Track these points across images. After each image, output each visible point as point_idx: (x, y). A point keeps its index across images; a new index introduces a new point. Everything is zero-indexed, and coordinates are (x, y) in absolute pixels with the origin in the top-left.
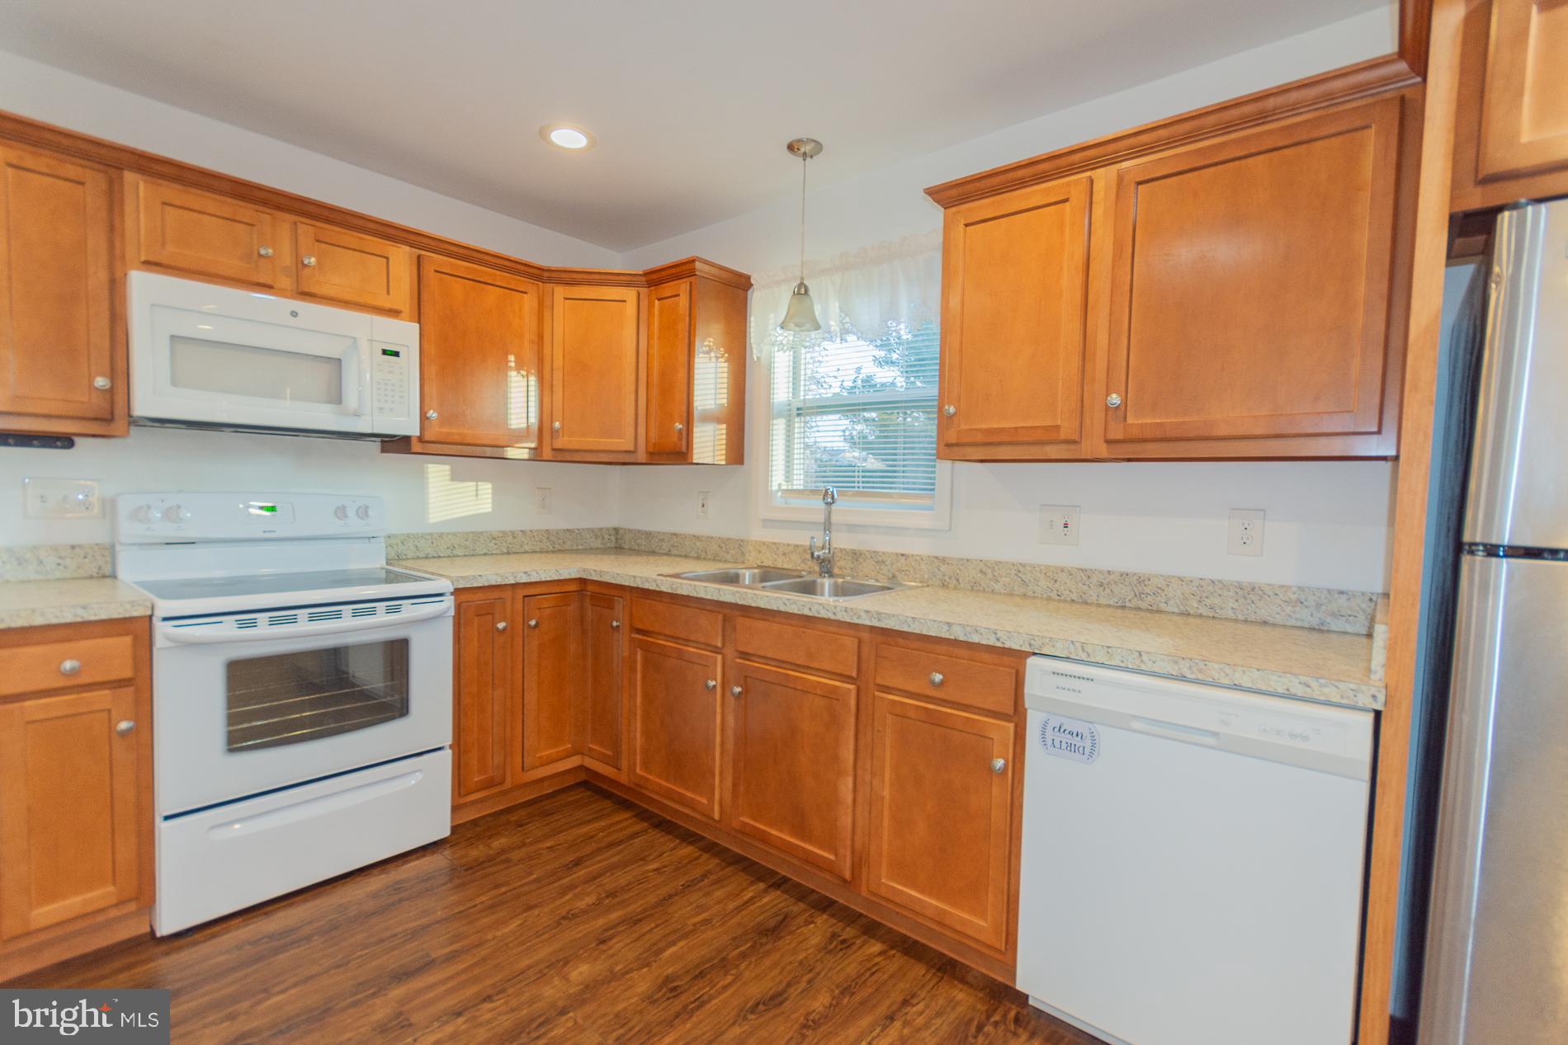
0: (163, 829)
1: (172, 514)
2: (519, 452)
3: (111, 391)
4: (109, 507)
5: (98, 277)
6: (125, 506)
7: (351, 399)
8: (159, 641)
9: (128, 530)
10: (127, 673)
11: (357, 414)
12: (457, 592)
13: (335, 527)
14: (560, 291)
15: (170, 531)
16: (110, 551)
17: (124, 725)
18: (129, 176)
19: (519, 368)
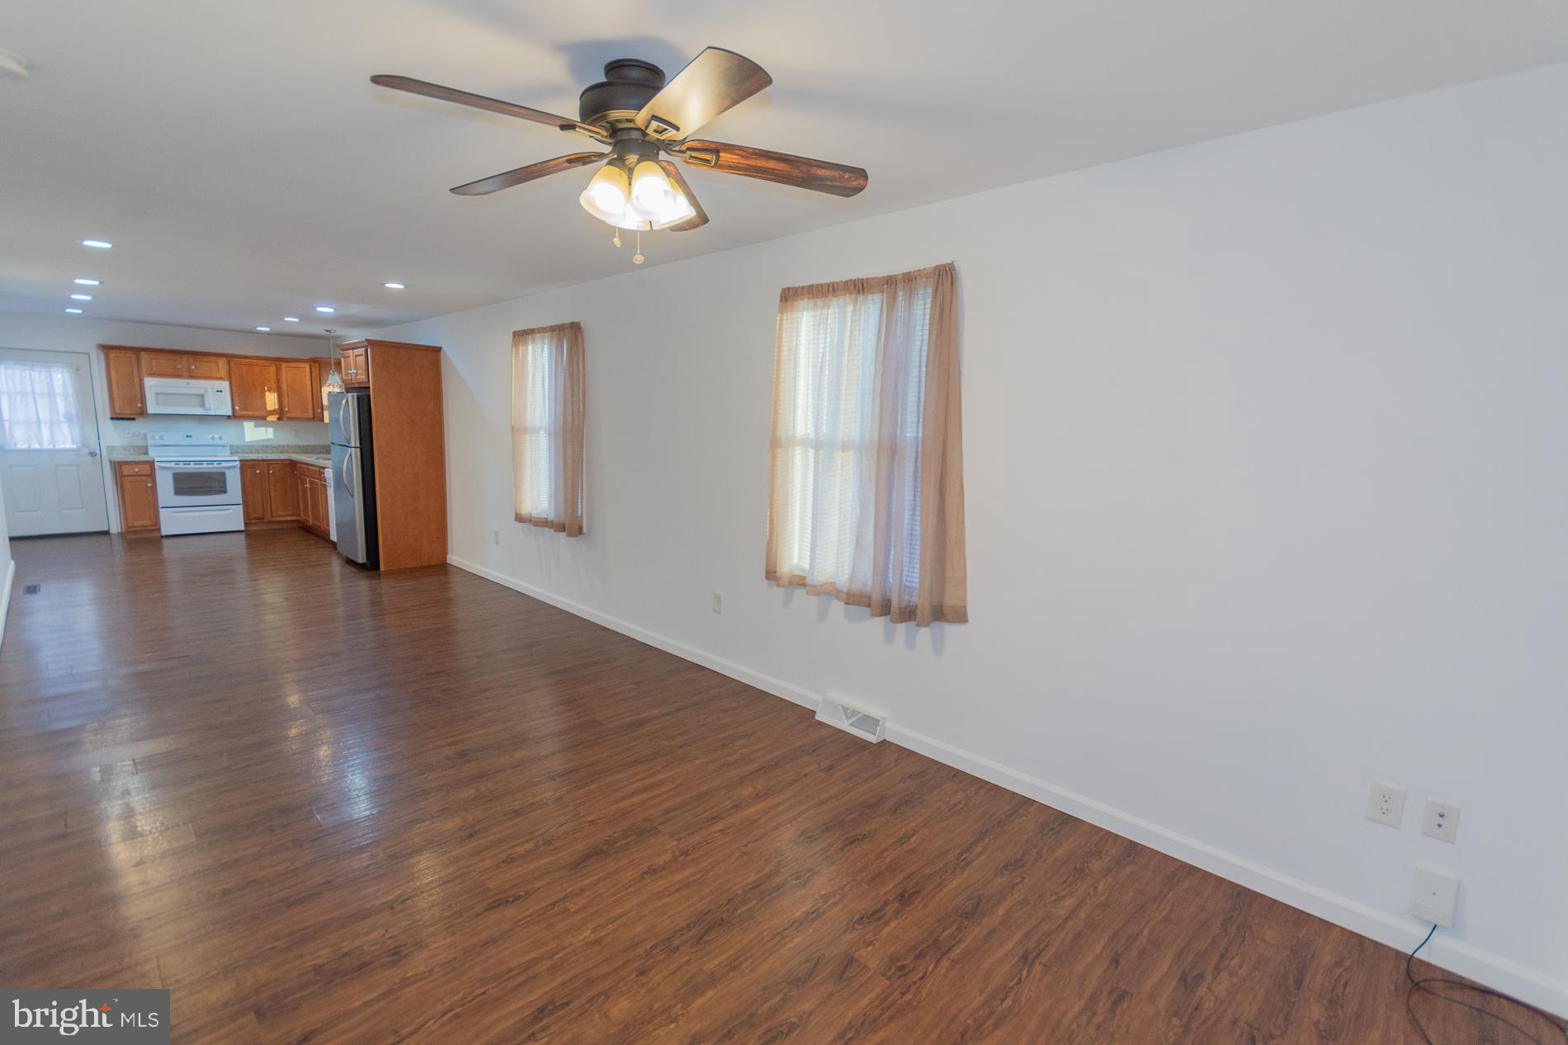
0: (161, 510)
1: (161, 438)
2: (273, 418)
3: (141, 408)
4: (145, 435)
5: (136, 380)
6: (149, 435)
7: (207, 406)
8: (156, 467)
9: (150, 442)
10: (149, 473)
11: (209, 410)
12: (241, 461)
13: (212, 442)
14: (284, 365)
15: (161, 442)
16: (146, 448)
17: (150, 485)
18: (142, 353)
19: (270, 390)
